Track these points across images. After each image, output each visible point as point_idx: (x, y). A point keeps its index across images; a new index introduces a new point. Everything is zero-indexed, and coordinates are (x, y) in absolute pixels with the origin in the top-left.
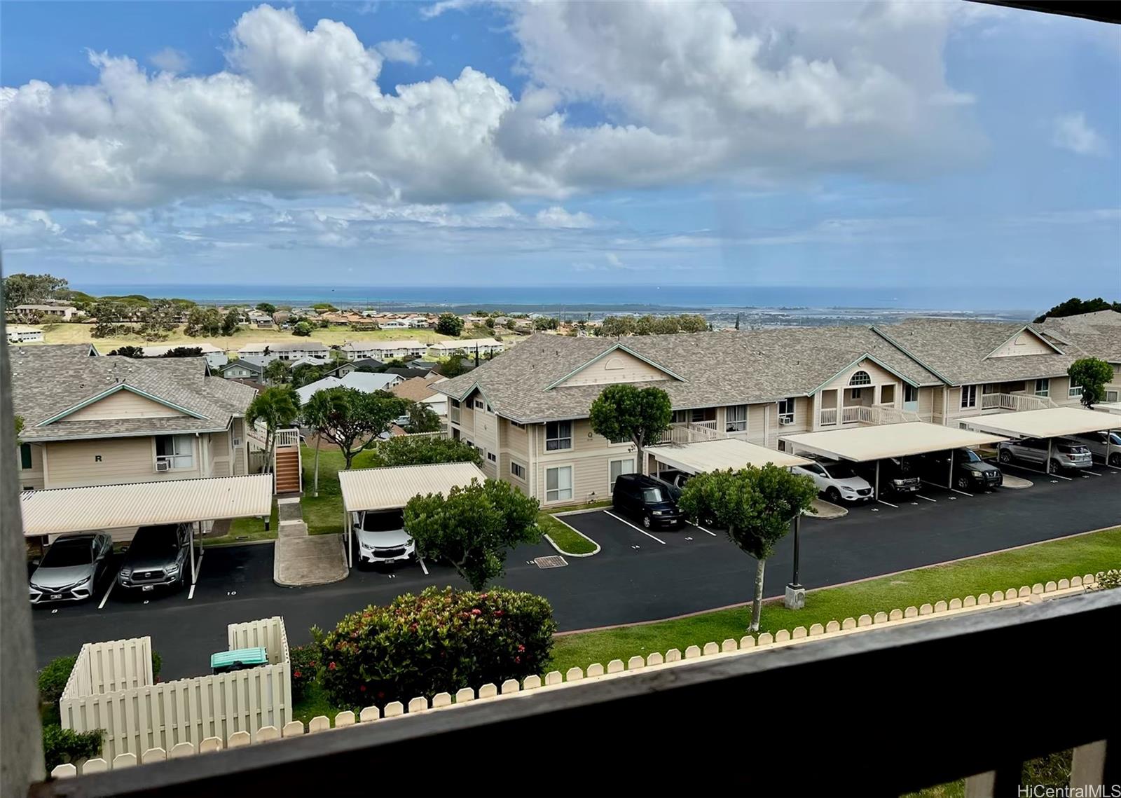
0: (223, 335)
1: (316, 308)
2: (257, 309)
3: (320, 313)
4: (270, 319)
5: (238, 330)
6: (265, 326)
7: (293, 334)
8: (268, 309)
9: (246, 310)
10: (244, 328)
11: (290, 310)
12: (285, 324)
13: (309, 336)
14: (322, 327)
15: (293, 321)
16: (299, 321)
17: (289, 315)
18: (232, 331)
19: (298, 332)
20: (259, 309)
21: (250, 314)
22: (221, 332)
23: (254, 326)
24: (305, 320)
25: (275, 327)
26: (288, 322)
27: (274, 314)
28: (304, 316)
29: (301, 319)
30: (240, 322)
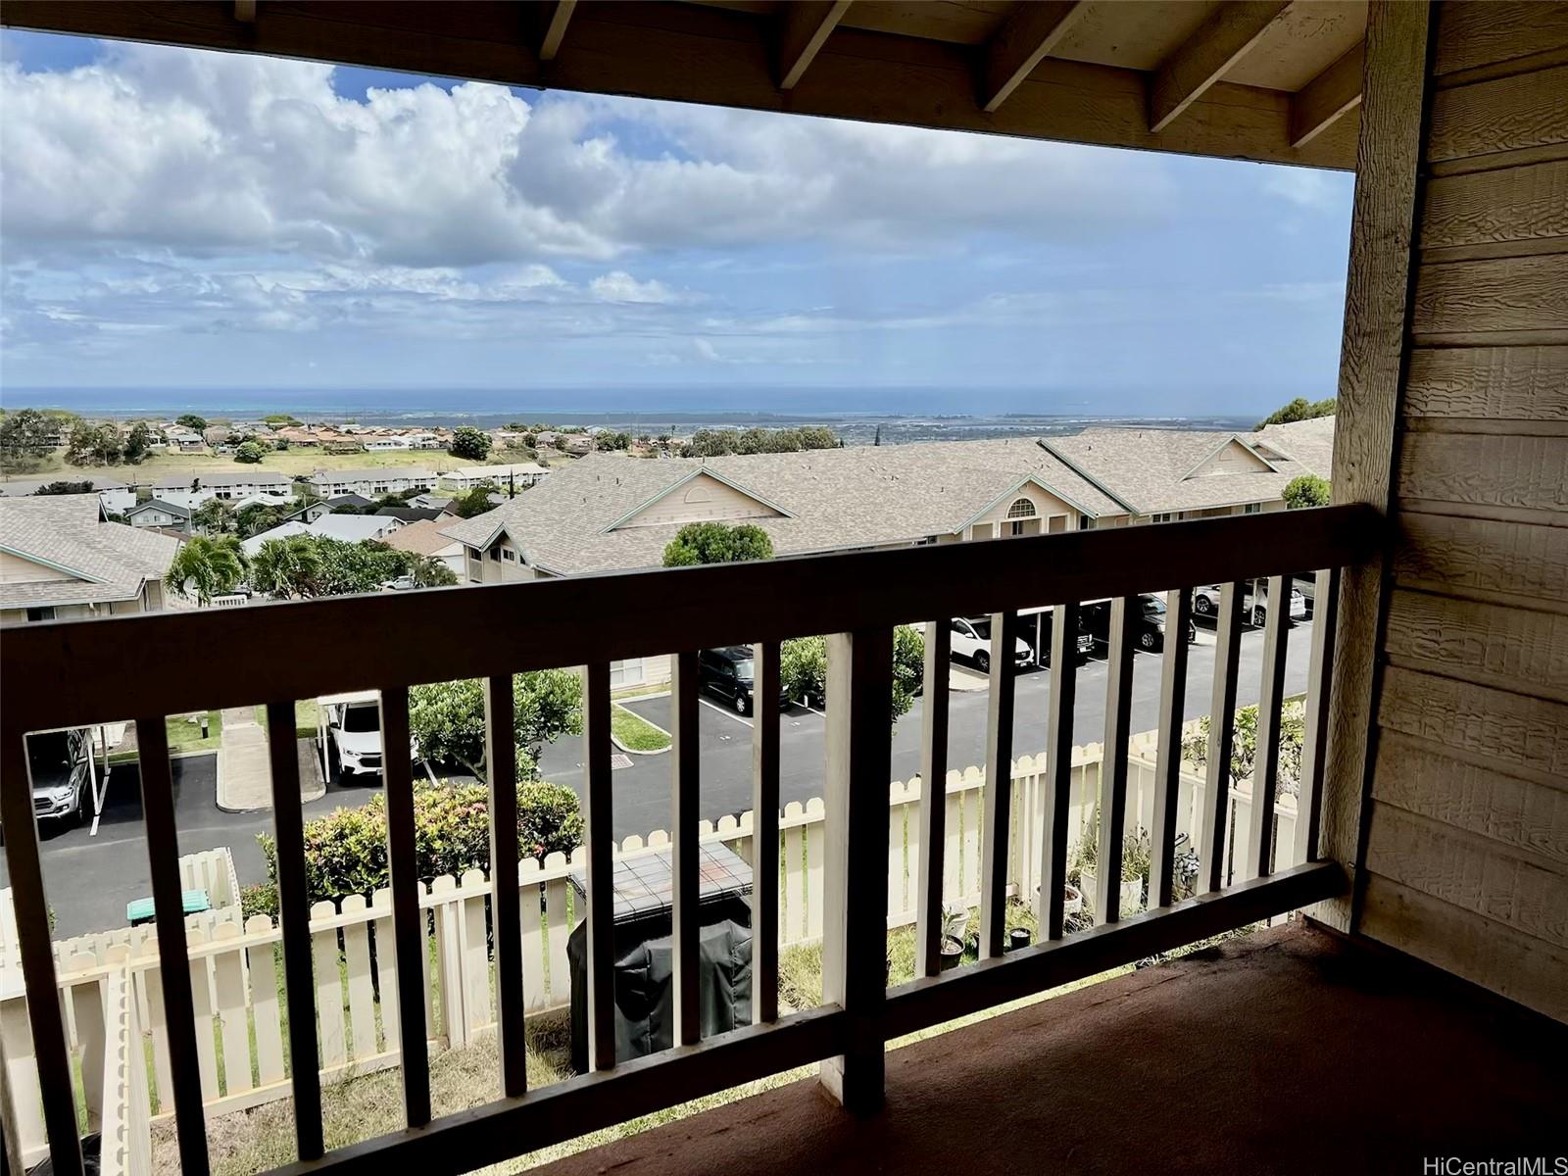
0: (126, 463)
1: (268, 422)
2: (178, 423)
3: (276, 429)
4: (199, 438)
5: (150, 455)
6: (192, 450)
7: (236, 460)
8: (196, 424)
9: (161, 425)
10: (158, 452)
11: (229, 425)
12: (222, 446)
13: (260, 462)
14: (278, 449)
15: (234, 441)
16: (243, 440)
17: (228, 432)
18: (139, 458)
19: (244, 458)
20: (182, 424)
21: (168, 431)
22: (123, 458)
23: (174, 449)
24: (253, 439)
25: (208, 451)
26: (226, 443)
27: (206, 432)
28: (250, 434)
29: (247, 438)
30: (152, 443)
